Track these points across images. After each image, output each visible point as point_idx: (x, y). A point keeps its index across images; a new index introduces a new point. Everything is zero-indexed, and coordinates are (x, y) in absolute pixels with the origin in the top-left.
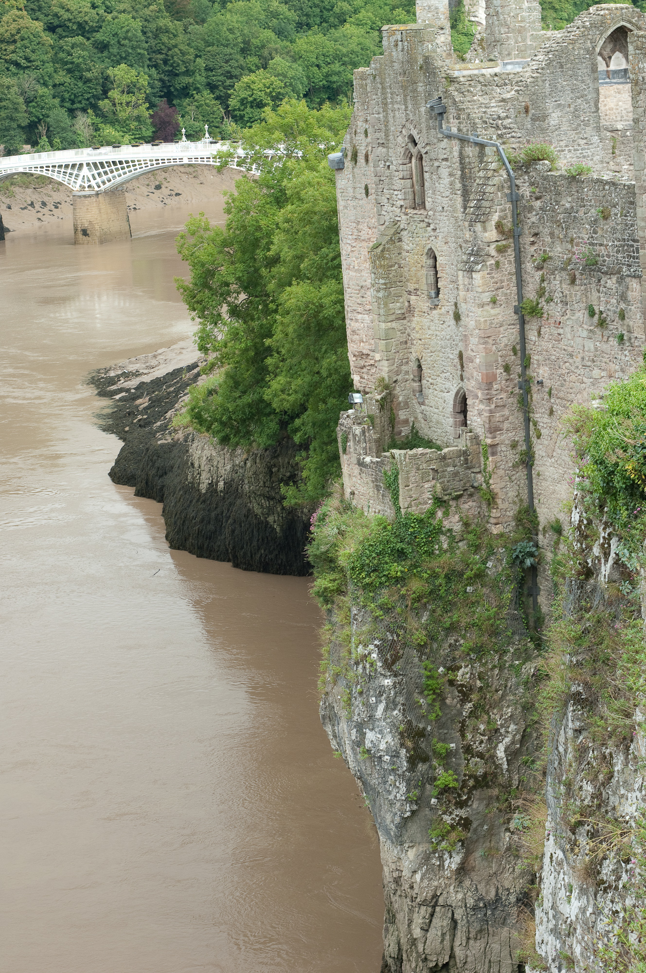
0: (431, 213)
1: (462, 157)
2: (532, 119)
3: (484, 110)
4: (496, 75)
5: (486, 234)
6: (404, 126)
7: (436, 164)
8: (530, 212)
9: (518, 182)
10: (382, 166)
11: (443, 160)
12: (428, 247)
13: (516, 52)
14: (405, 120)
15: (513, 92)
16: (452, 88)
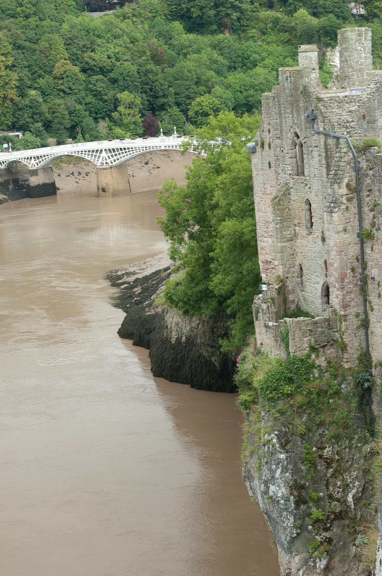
0: (307, 178)
1: (326, 145)
4: (346, 97)
5: (341, 191)
6: (291, 127)
7: (311, 149)
8: (366, 177)
9: (359, 160)
10: (278, 150)
11: (314, 146)
12: (306, 198)
13: (358, 83)
14: (292, 123)
15: (356, 107)
16: (320, 104)
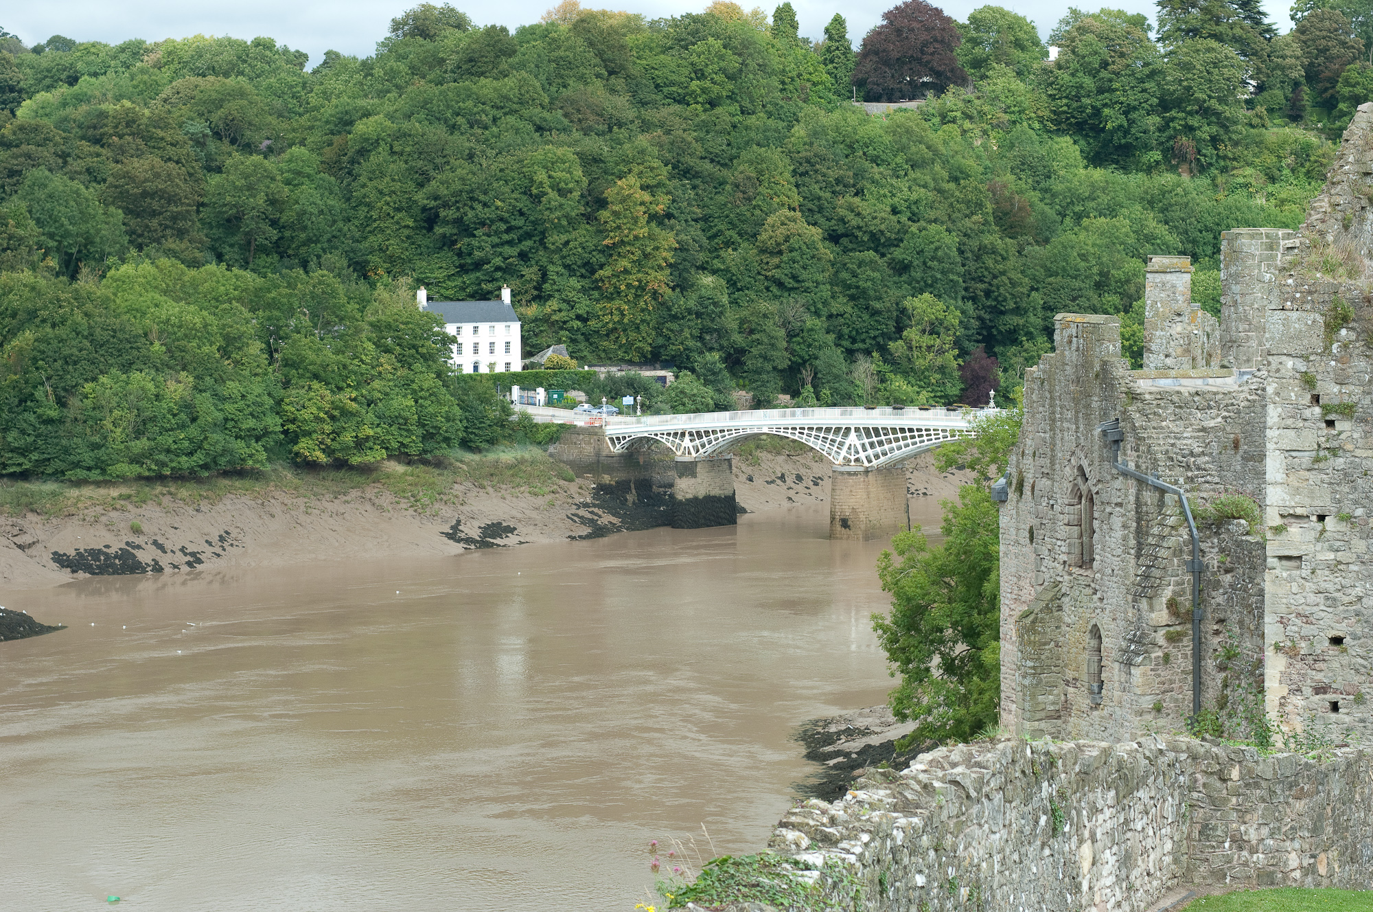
0: (1098, 576)
1: (1139, 503)
2: (1243, 458)
3: (1172, 441)
4: (1197, 394)
5: (1153, 615)
6: (1073, 453)
7: (1108, 509)
8: (1215, 588)
9: (1203, 546)
10: (1044, 504)
11: (1116, 504)
12: (1093, 622)
13: (1259, 359)
14: (1075, 445)
15: (1219, 419)
16: (1133, 408)
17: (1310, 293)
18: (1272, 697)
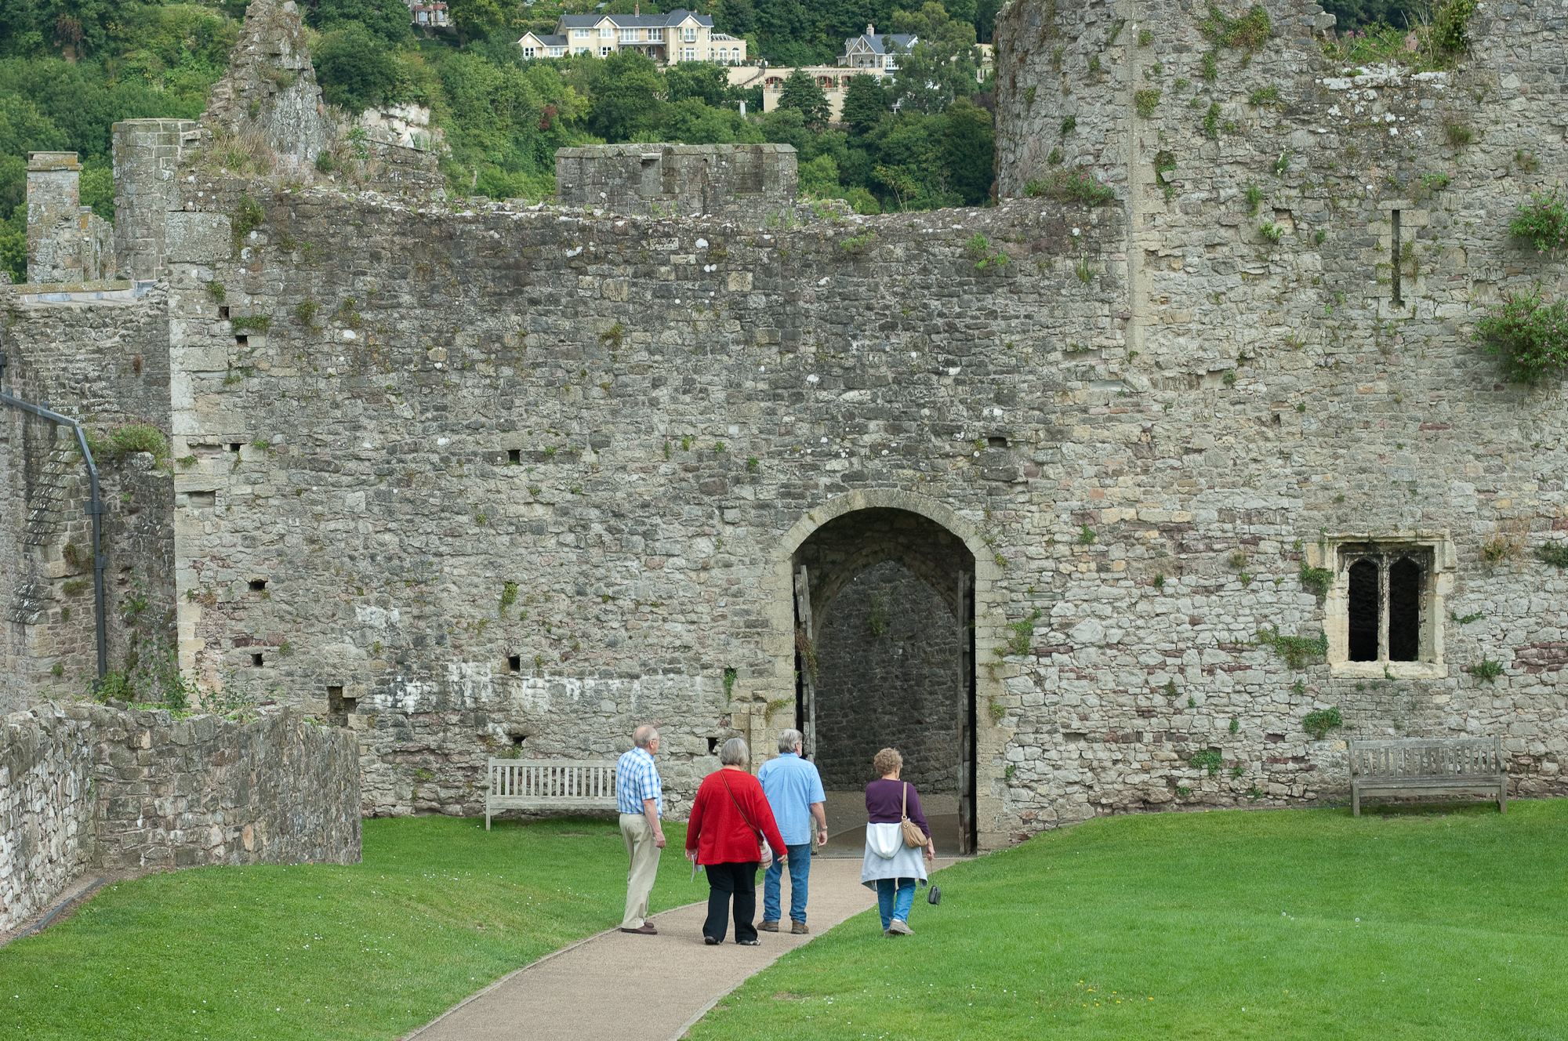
1: (27, 437)
2: (145, 382)
3: (64, 365)
4: (90, 310)
5: (48, 566)
8: (119, 532)
9: (103, 484)
11: (1, 440)
15: (117, 338)
16: (17, 328)
17: (214, 191)
18: (187, 652)
